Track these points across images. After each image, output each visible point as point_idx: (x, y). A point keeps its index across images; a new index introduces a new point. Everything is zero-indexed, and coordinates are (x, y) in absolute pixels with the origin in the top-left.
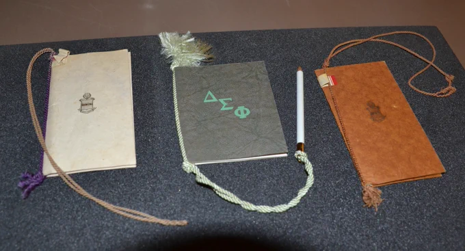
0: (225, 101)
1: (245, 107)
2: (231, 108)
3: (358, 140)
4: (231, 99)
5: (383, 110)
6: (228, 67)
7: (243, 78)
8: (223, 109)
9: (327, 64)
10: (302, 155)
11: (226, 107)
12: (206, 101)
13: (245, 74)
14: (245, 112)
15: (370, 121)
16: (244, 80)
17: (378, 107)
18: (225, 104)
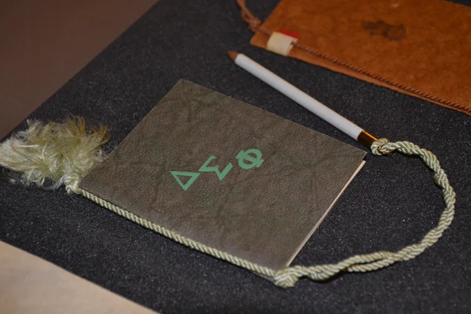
0: (210, 165)
1: (245, 150)
2: (229, 167)
3: (412, 77)
4: (212, 157)
5: (390, 21)
6: (149, 124)
7: (189, 120)
8: (221, 176)
9: (254, 22)
10: (381, 146)
11: (221, 171)
12: (185, 187)
13: (184, 114)
14: (254, 155)
15: (394, 44)
16: (194, 122)
17: (381, 22)
18: (215, 169)
